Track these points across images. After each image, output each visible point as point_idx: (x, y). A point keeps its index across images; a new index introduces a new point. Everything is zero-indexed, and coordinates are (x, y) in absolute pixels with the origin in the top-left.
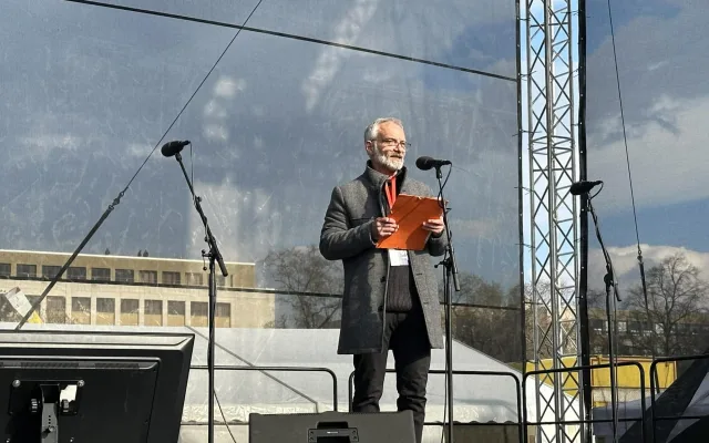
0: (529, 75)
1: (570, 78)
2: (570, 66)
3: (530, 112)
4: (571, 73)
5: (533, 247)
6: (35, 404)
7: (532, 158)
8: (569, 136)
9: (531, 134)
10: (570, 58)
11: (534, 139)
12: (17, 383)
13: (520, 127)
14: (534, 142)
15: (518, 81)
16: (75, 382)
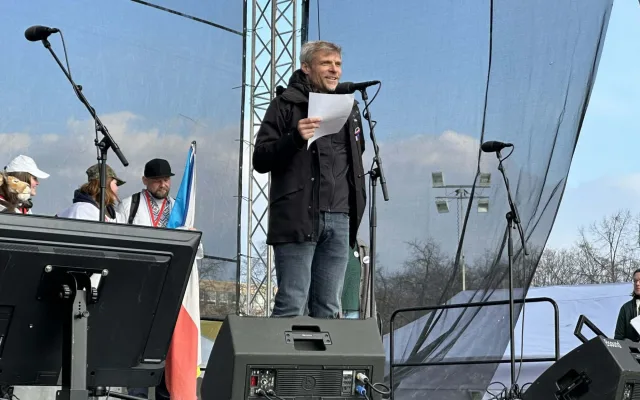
0: (254, 30)
1: (293, 37)
2: (294, 26)
3: (254, 68)
4: (294, 32)
5: (250, 200)
7: (253, 112)
9: (254, 88)
10: (294, 17)
11: (256, 93)
12: (49, 268)
13: (244, 81)
14: (256, 96)
15: (244, 35)
16: (100, 272)
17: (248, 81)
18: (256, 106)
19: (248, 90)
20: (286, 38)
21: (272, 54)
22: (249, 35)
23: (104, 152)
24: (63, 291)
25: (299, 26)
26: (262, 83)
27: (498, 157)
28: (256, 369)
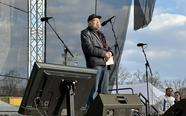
0: (31, 12)
2: (42, 11)
3: (31, 23)
5: (31, 61)
6: (68, 87)
7: (31, 36)
8: (42, 30)
9: (31, 29)
11: (32, 30)
12: (63, 80)
13: (29, 26)
14: (32, 31)
15: (28, 13)
16: (75, 81)
17: (30, 27)
18: (32, 34)
19: (30, 29)
20: (41, 14)
21: (37, 18)
22: (30, 13)
23: (66, 53)
24: (67, 87)
25: (44, 11)
26: (33, 27)
27: (142, 48)
28: (108, 109)
